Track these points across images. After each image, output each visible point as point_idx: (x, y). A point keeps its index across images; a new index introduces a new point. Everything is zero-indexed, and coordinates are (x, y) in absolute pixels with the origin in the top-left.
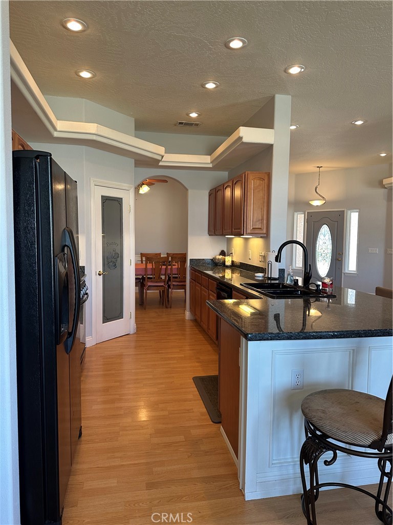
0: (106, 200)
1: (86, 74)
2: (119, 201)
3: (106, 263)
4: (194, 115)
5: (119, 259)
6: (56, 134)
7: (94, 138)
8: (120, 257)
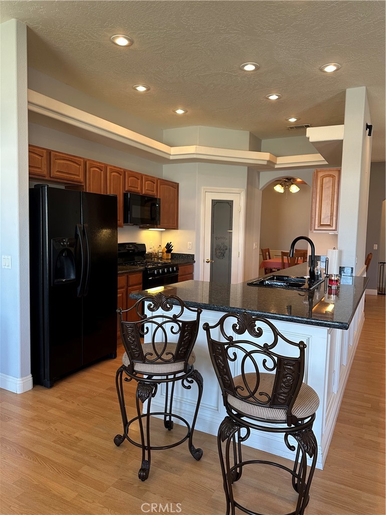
0: (216, 204)
1: (180, 112)
2: (230, 204)
3: (214, 253)
4: (293, 120)
5: (227, 251)
6: (171, 158)
7: (195, 156)
8: (228, 249)
